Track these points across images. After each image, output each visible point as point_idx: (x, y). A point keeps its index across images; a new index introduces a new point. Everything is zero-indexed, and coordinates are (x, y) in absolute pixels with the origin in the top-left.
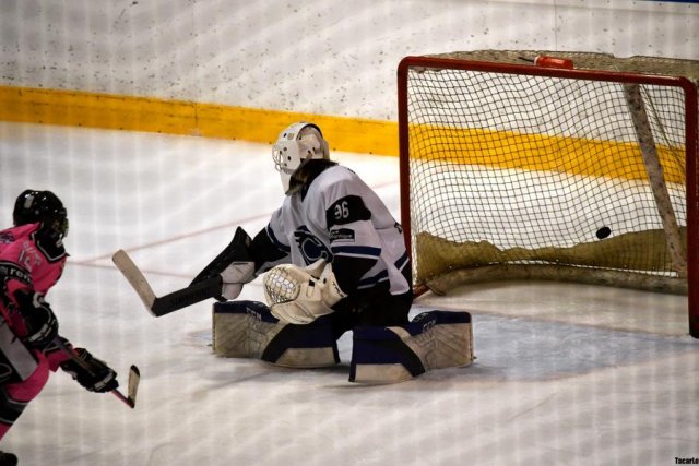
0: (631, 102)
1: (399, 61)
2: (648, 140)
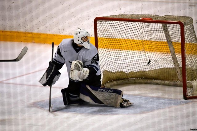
0: (164, 29)
1: (94, 19)
2: (170, 41)
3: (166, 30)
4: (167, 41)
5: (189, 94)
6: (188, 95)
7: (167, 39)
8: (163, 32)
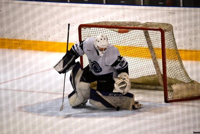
0: (146, 36)
1: (79, 26)
2: (151, 46)
3: (147, 36)
4: (149, 47)
5: (170, 98)
6: (168, 99)
7: (148, 45)
8: (145, 38)
